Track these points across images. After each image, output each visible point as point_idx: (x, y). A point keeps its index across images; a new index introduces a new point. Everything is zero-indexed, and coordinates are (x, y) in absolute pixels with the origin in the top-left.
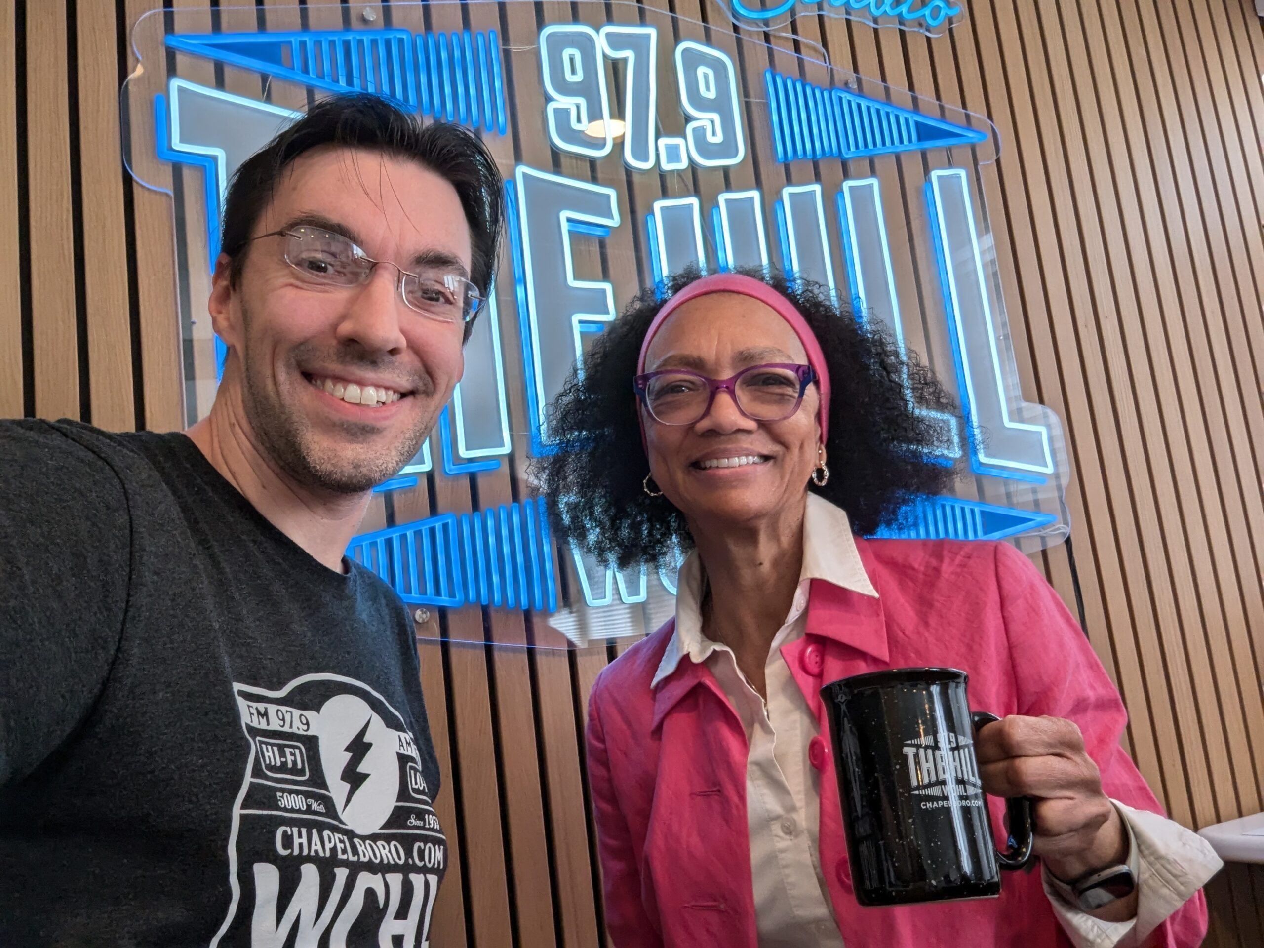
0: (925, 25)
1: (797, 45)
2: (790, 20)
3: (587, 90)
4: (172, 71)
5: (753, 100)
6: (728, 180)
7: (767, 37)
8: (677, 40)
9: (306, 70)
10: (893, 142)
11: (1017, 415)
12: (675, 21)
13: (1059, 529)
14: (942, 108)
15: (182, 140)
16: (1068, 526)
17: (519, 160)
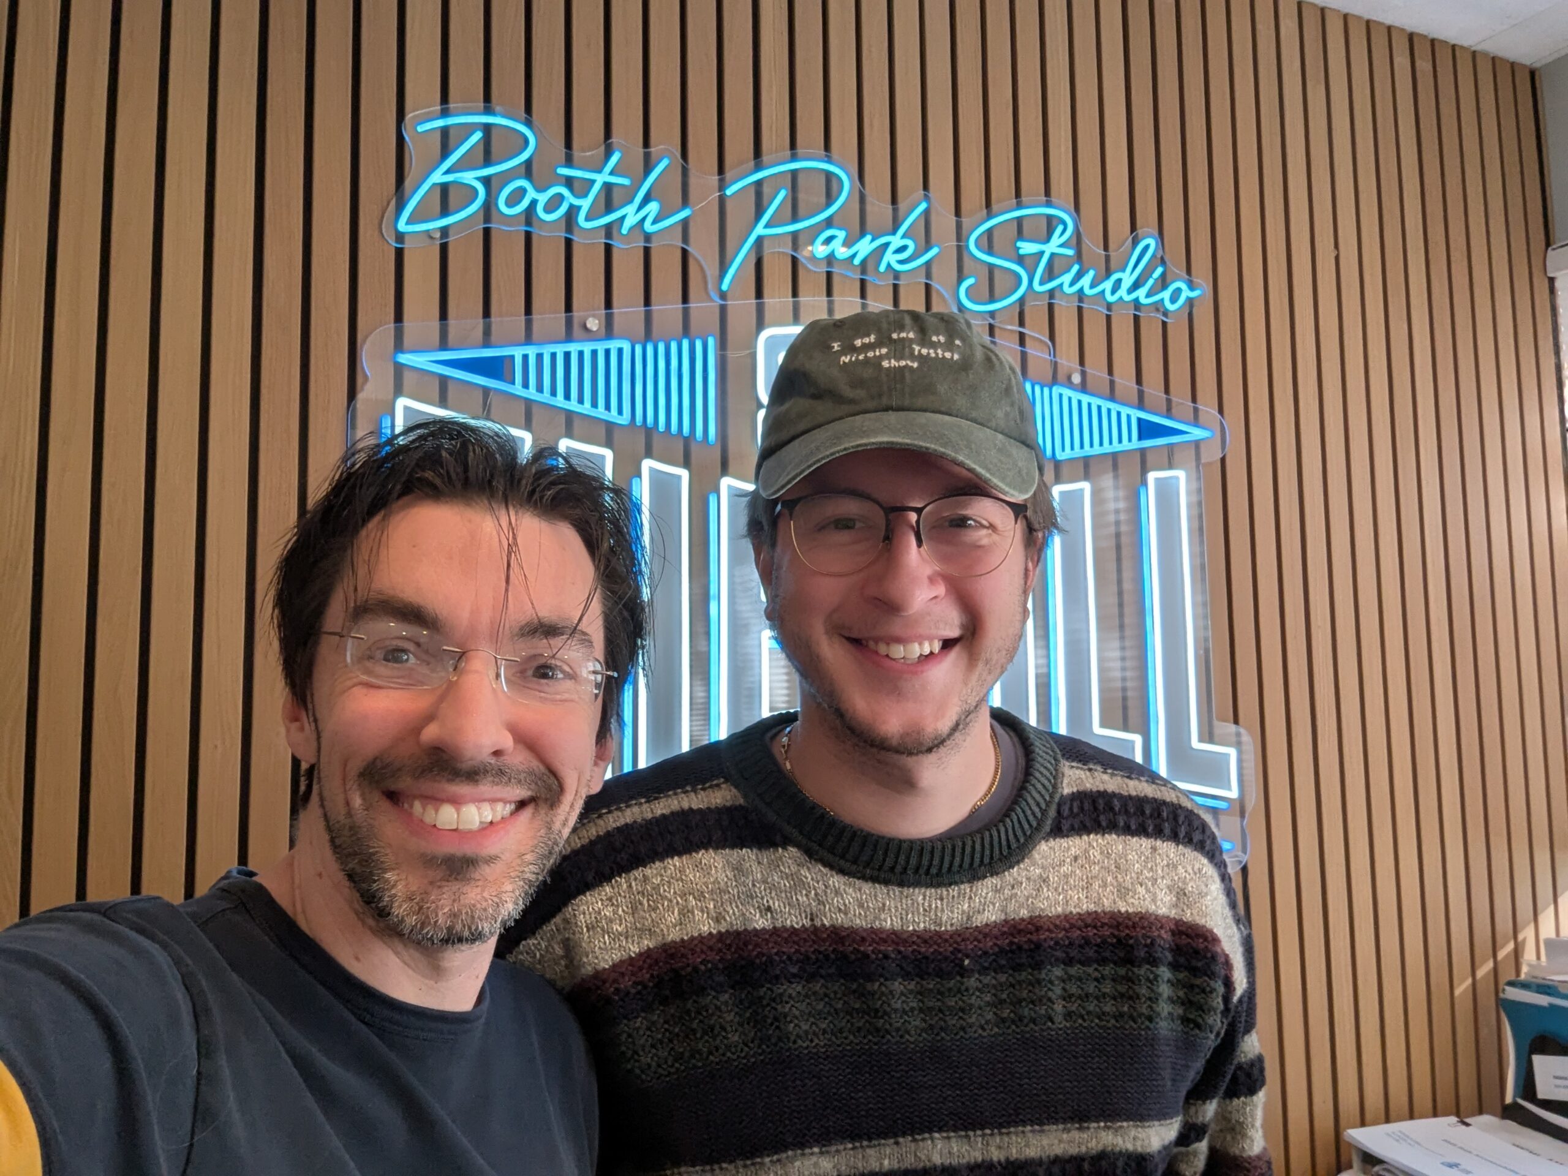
0: (1162, 310)
1: (1022, 338)
2: (1018, 310)
4: (398, 391)
7: (991, 328)
9: (526, 385)
10: (1111, 443)
11: (1208, 735)
13: (1236, 856)
14: (1169, 401)
16: (1245, 853)
17: (725, 469)
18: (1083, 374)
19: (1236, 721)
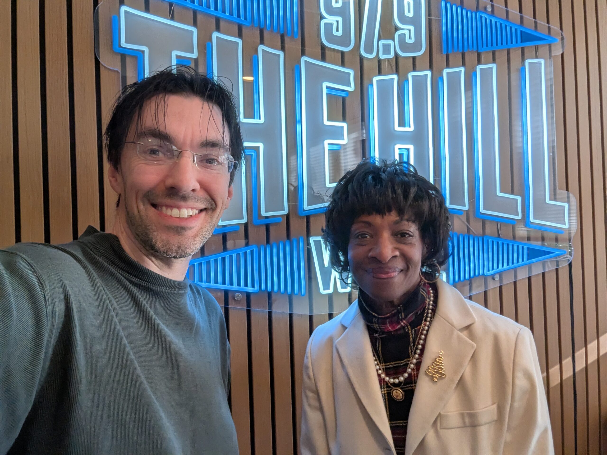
3: (343, 12)
4: (122, 3)
5: (433, 18)
6: (414, 65)
13: (566, 257)
16: (571, 256)
17: (303, 53)
18: (492, 6)
19: (567, 189)
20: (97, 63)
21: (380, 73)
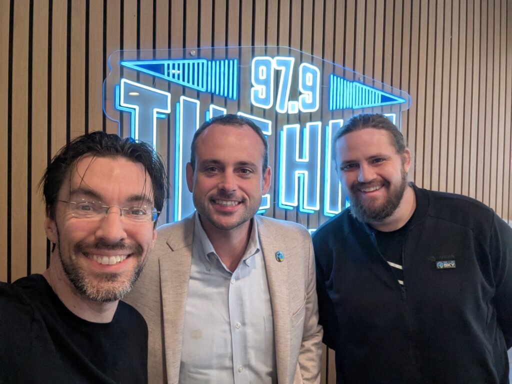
1: (344, 64)
3: (266, 83)
5: (325, 86)
6: (311, 117)
7: (334, 60)
8: (301, 62)
12: (301, 54)
15: (125, 102)
17: (239, 109)
18: (364, 78)
20: (104, 117)
21: (288, 123)
